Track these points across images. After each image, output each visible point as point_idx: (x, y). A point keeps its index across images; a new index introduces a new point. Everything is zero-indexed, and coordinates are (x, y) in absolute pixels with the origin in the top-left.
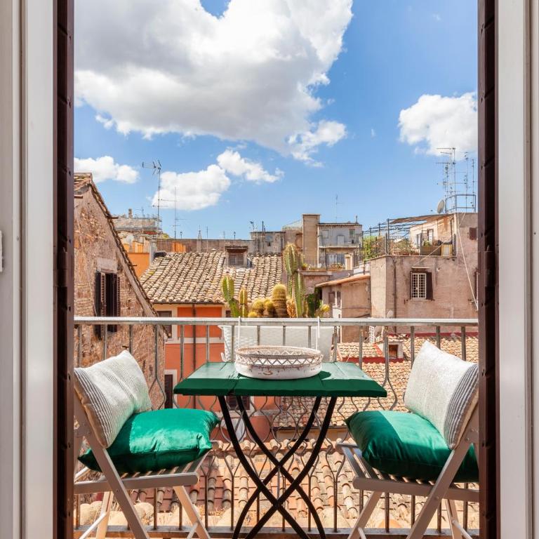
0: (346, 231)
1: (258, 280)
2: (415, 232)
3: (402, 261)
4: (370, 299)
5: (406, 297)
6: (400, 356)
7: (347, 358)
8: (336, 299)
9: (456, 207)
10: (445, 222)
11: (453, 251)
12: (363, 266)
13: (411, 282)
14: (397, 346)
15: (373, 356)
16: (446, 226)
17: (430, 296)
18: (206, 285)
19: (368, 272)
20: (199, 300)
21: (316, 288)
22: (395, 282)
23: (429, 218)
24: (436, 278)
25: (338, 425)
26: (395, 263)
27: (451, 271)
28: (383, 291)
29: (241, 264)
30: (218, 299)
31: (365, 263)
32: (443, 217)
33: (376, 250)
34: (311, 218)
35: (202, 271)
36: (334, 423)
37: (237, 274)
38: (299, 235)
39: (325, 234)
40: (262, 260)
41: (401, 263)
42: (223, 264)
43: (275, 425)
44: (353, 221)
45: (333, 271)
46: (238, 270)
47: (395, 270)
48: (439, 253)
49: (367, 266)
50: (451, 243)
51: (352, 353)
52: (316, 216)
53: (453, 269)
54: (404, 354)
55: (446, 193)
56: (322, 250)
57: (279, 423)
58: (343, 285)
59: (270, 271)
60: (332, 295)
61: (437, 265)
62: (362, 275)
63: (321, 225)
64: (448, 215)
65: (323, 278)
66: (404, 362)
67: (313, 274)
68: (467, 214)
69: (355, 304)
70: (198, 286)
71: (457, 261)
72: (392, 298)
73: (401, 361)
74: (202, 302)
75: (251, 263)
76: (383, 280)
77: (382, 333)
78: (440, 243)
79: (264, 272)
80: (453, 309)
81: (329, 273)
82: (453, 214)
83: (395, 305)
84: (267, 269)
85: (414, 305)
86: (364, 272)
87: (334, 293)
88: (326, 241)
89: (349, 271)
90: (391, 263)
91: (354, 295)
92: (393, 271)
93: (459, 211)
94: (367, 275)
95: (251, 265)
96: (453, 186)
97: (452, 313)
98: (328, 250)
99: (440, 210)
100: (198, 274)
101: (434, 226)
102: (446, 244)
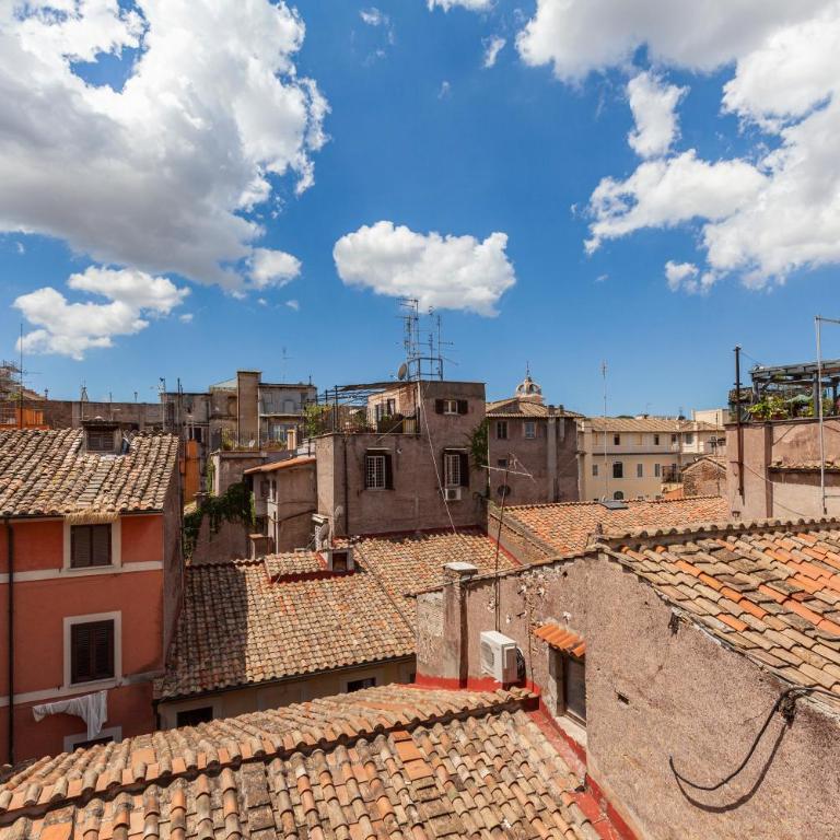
0: (297, 396)
1: (134, 473)
2: (374, 401)
3: (354, 441)
4: (315, 490)
5: (360, 487)
6: (351, 566)
7: (278, 575)
8: (271, 491)
9: (419, 374)
10: (408, 391)
11: (417, 428)
12: (307, 445)
13: (366, 468)
14: (346, 554)
15: (314, 570)
16: (409, 396)
17: (390, 486)
18: (39, 486)
19: (314, 453)
20: (17, 513)
21: (244, 475)
22: (346, 467)
23: (390, 386)
24: (397, 463)
25: (255, 680)
26: (344, 443)
27: (414, 452)
28: (331, 480)
29: (109, 448)
30: (55, 508)
31: (309, 442)
32: (405, 385)
33: (323, 425)
34: (249, 376)
35: (37, 460)
36: (250, 679)
37: (100, 465)
38: (232, 398)
39: (268, 397)
40: (147, 441)
41: (354, 443)
42: (78, 449)
43: (155, 696)
44: (306, 383)
45: (269, 452)
46: (103, 458)
47: (345, 452)
48: (401, 430)
49: (313, 445)
50: (414, 417)
51: (285, 568)
52: (256, 375)
53: (418, 451)
54: (356, 563)
55: (407, 355)
56: (264, 419)
57: (162, 691)
58: (280, 472)
59: (157, 459)
60: (265, 485)
61: (397, 446)
62: (306, 458)
63: (263, 387)
64: (411, 383)
65: (254, 461)
66: (355, 575)
67: (241, 455)
68: (432, 382)
69: (295, 498)
70: (24, 488)
71: (421, 441)
72: (342, 489)
73: (351, 573)
74: (24, 515)
75: (129, 445)
76: (330, 465)
77: (330, 535)
78: (401, 417)
79: (147, 461)
80: (417, 500)
81: (264, 454)
82: (416, 382)
83: (346, 498)
84: (153, 456)
85: (370, 498)
86: (309, 454)
87: (268, 482)
88: (269, 407)
89: (292, 451)
90: (340, 443)
91: (294, 485)
92: (343, 453)
93: (423, 378)
94: (313, 457)
95: (127, 450)
96: (416, 346)
97: (417, 505)
98: (272, 420)
99: (402, 377)
100: (29, 466)
101: (395, 395)
102: (408, 418)
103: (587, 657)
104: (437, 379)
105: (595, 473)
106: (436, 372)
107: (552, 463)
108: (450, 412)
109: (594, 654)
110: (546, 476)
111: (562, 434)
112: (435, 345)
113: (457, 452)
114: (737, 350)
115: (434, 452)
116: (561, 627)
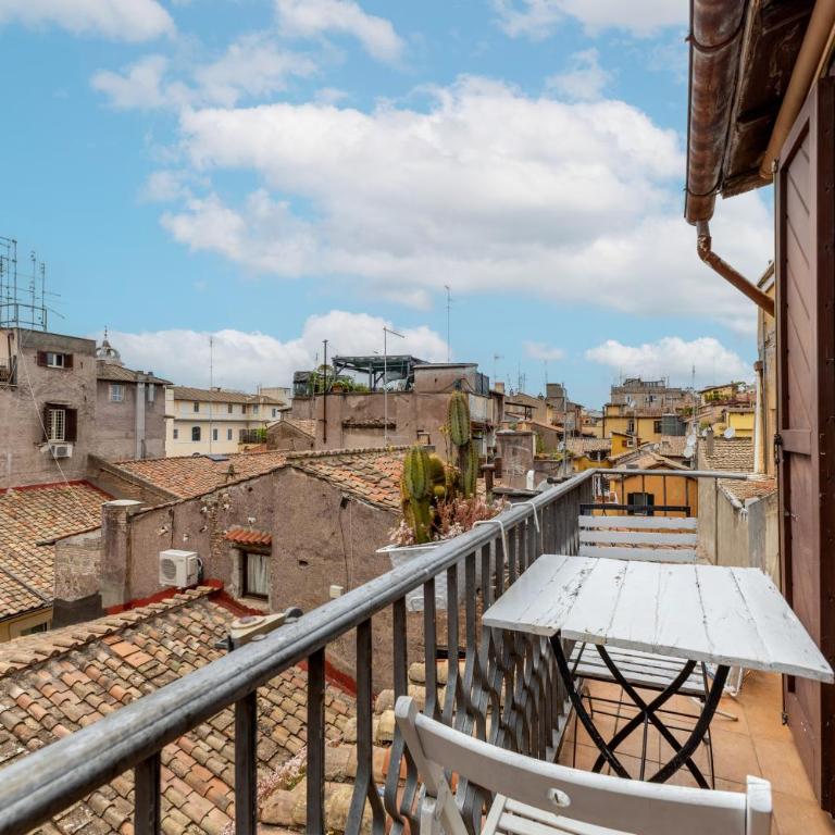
9: (16, 320)
27: (8, 404)
53: (13, 403)
68: (33, 331)
71: (17, 392)
80: (10, 456)
82: (13, 329)
93: (21, 325)
97: (10, 460)
103: (273, 543)
104: (41, 329)
105: (175, 437)
106: (39, 322)
107: (140, 425)
108: (55, 365)
109: (279, 539)
110: (135, 438)
111: (151, 398)
112: (38, 293)
113: (62, 407)
114: (325, 342)
115: (36, 405)
116: (245, 530)
